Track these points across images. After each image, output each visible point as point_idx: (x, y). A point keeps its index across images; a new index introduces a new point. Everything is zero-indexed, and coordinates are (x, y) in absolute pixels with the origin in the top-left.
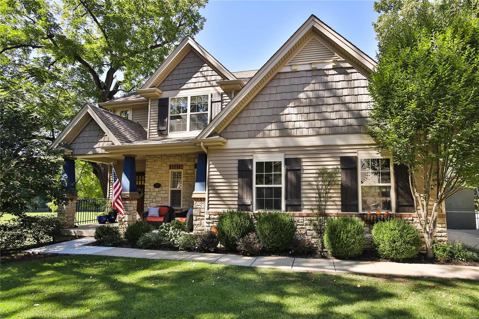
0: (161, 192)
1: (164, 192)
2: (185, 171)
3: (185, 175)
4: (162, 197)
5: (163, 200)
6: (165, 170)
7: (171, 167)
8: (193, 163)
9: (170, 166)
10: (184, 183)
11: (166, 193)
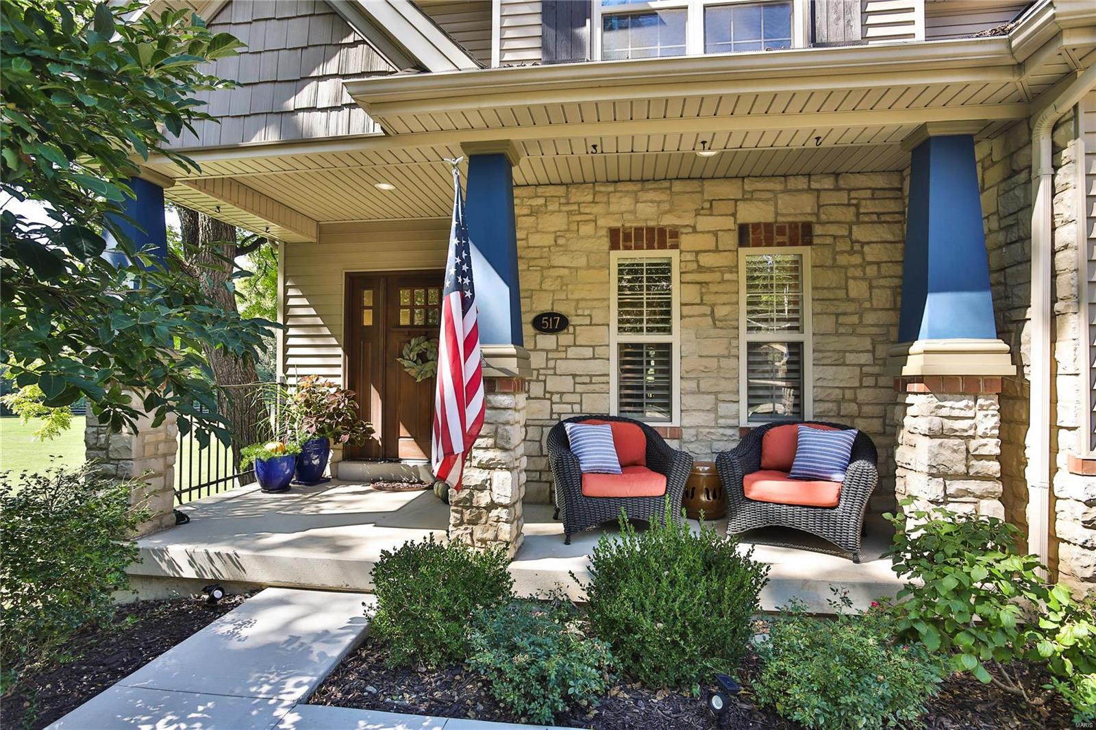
0: (572, 352)
1: (588, 352)
2: (689, 257)
3: (688, 277)
4: (574, 376)
5: (579, 388)
6: (589, 254)
7: (617, 238)
8: (729, 223)
9: (614, 234)
10: (686, 310)
11: (594, 358)
